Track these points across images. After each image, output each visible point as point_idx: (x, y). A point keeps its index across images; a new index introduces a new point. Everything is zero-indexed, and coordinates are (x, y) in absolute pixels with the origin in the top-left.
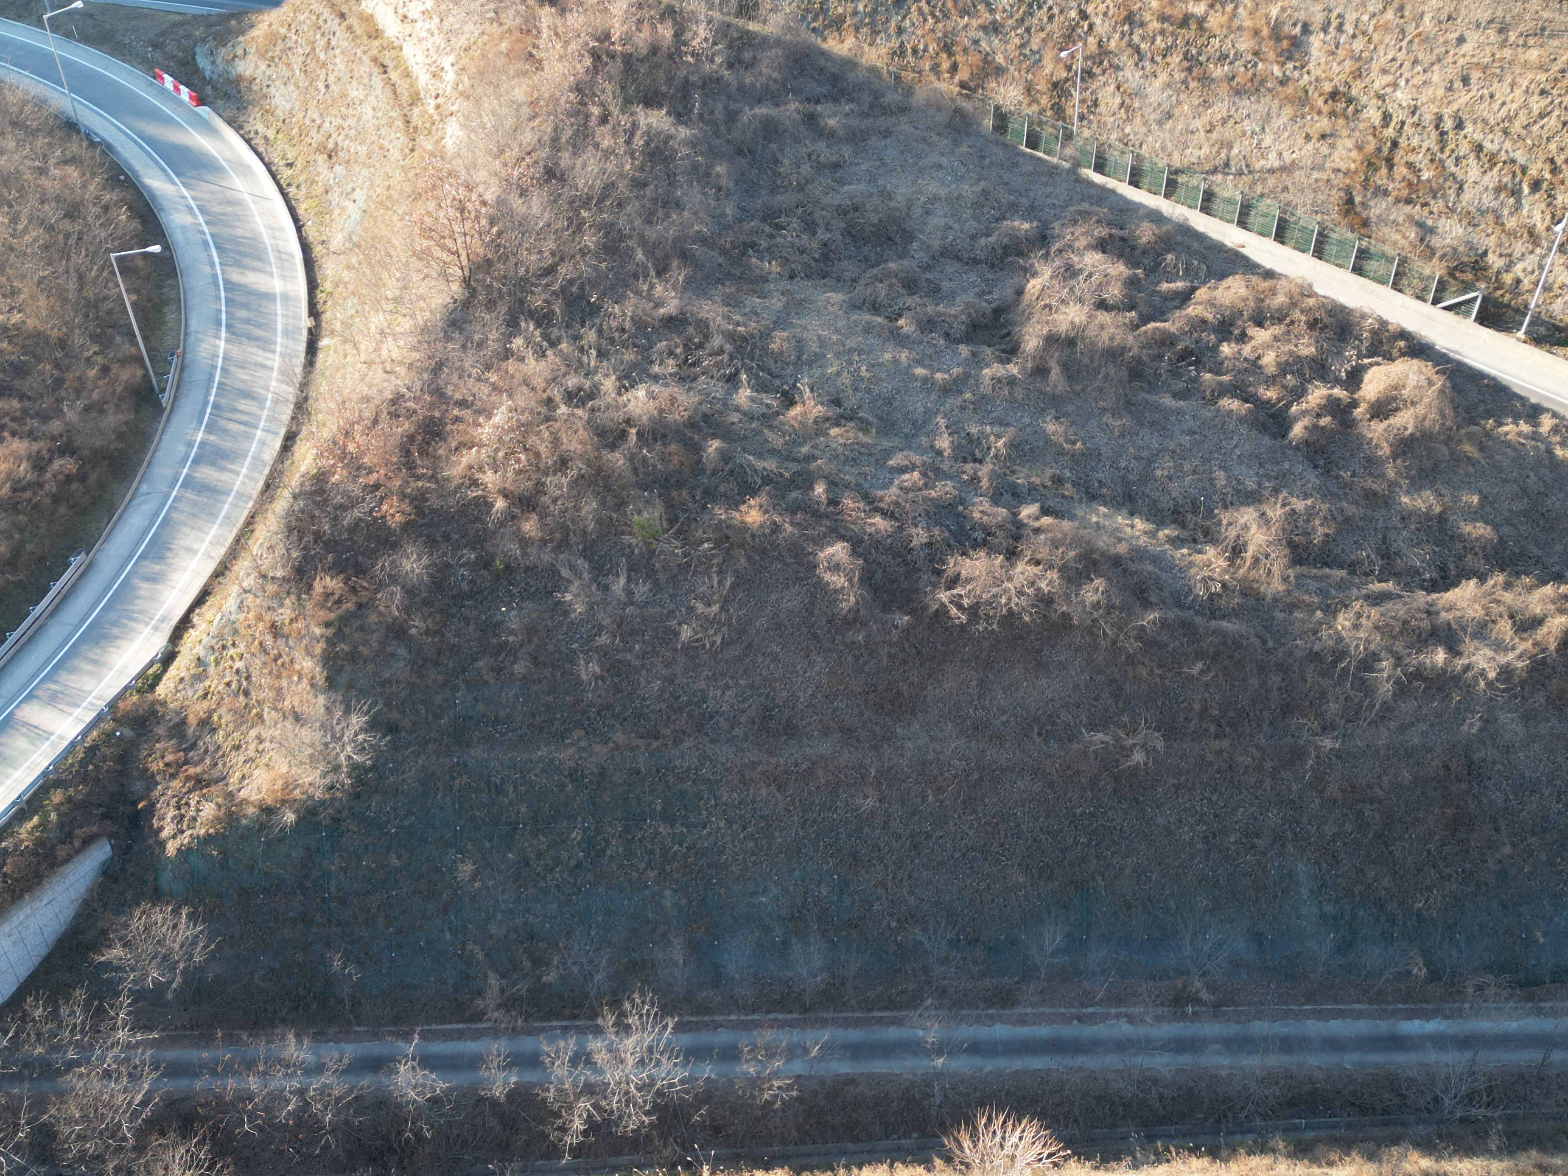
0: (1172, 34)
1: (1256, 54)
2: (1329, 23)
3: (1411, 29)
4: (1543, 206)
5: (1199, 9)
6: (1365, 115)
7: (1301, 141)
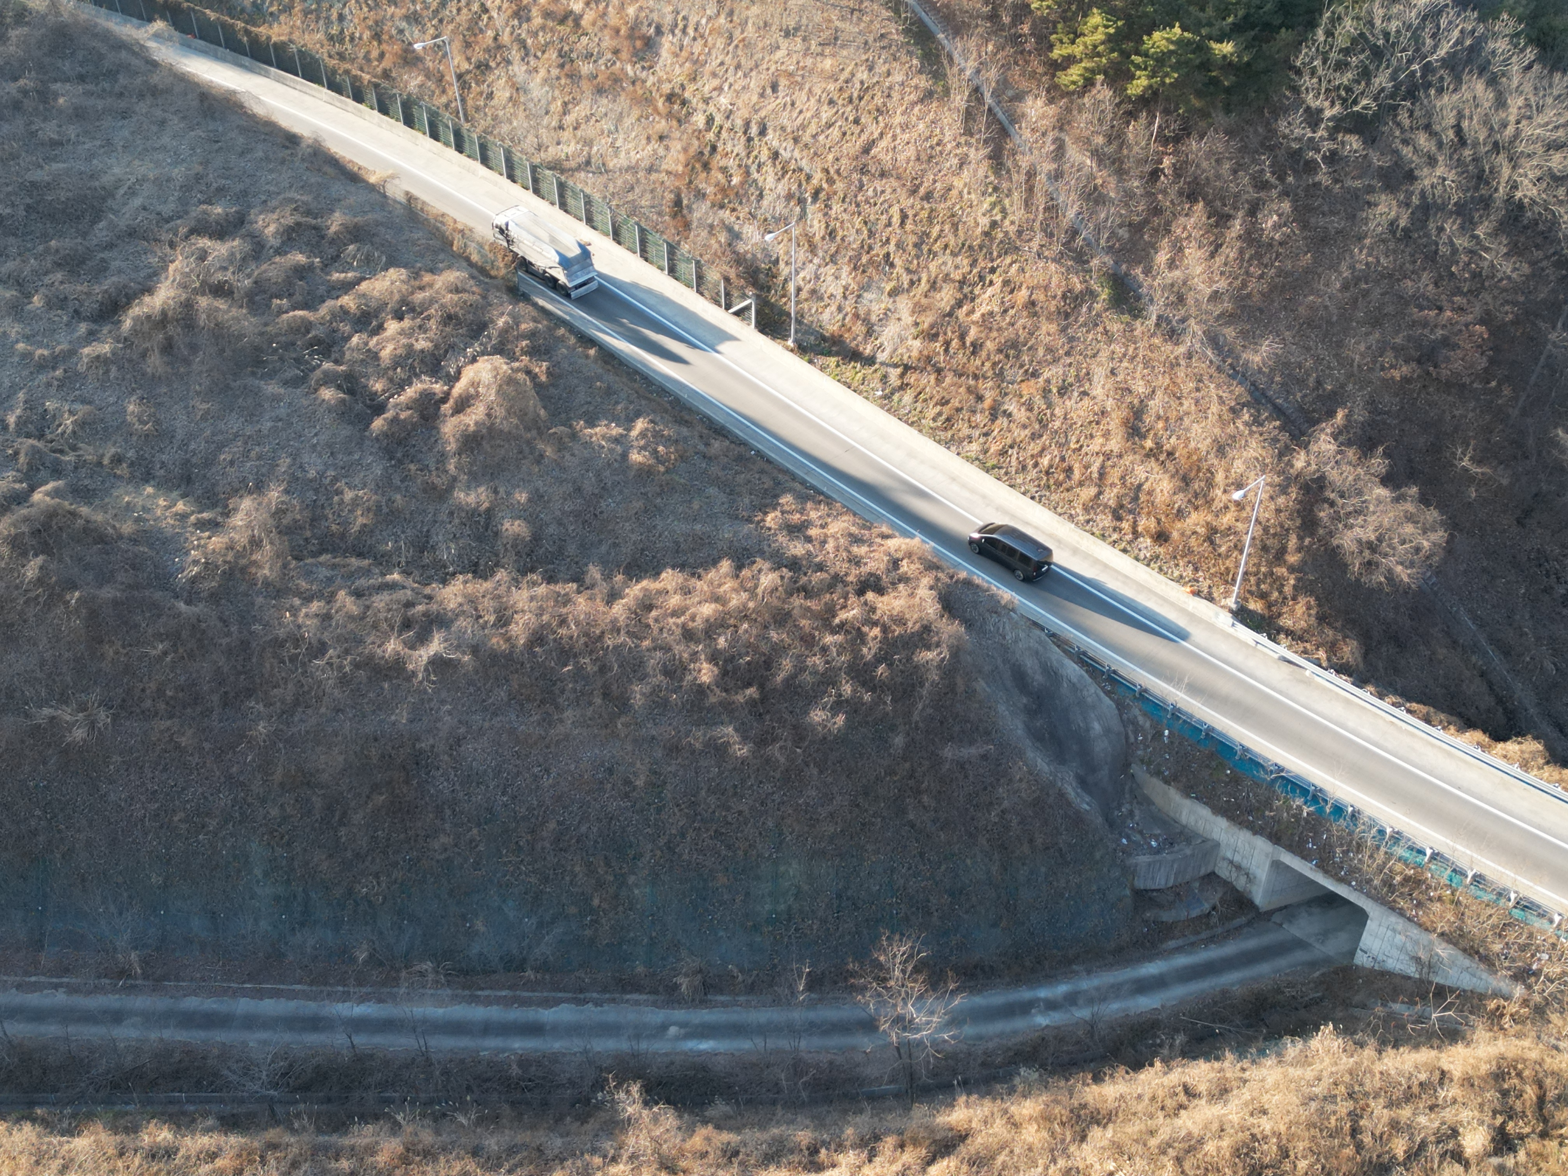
0: (552, 30)
1: (616, 52)
2: (676, 25)
3: (737, 34)
4: (820, 215)
5: (577, 7)
6: (694, 119)
7: (644, 142)
